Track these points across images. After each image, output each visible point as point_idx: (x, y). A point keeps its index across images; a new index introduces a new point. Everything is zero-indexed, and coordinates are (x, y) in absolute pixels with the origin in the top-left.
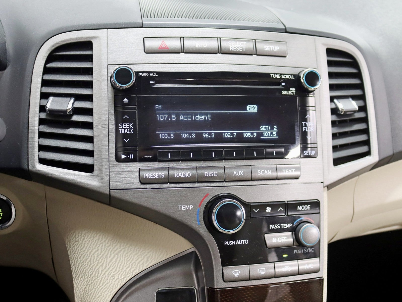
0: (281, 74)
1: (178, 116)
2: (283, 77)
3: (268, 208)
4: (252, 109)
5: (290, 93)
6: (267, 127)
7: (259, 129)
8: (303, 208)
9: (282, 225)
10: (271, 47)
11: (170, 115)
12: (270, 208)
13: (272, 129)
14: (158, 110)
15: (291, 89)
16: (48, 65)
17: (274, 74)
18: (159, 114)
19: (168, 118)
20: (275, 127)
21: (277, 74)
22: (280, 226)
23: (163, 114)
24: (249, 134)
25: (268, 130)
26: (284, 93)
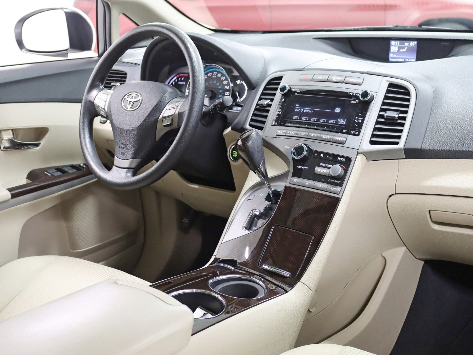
0: (353, 93)
1: (304, 110)
2: (354, 94)
3: (322, 154)
4: (338, 110)
5: (355, 102)
6: (342, 119)
7: (337, 120)
8: (341, 159)
9: (327, 165)
10: (354, 80)
11: (301, 109)
12: (323, 155)
13: (344, 121)
14: (297, 107)
15: (356, 101)
16: (267, 87)
17: (350, 93)
18: (296, 108)
19: (299, 111)
20: (346, 120)
21: (351, 93)
22: (326, 165)
23: (298, 108)
24: (332, 122)
25: (342, 121)
26: (352, 102)
